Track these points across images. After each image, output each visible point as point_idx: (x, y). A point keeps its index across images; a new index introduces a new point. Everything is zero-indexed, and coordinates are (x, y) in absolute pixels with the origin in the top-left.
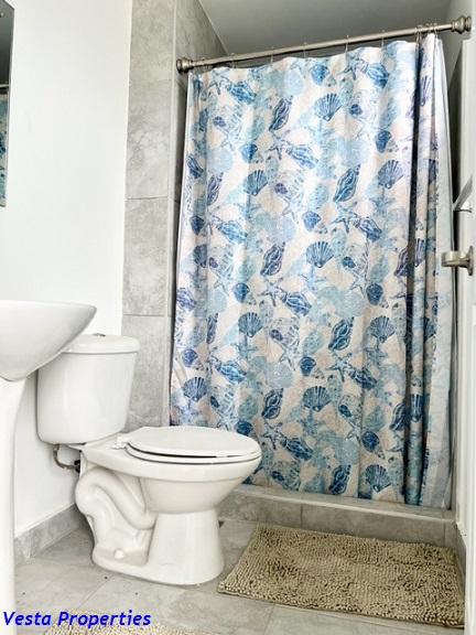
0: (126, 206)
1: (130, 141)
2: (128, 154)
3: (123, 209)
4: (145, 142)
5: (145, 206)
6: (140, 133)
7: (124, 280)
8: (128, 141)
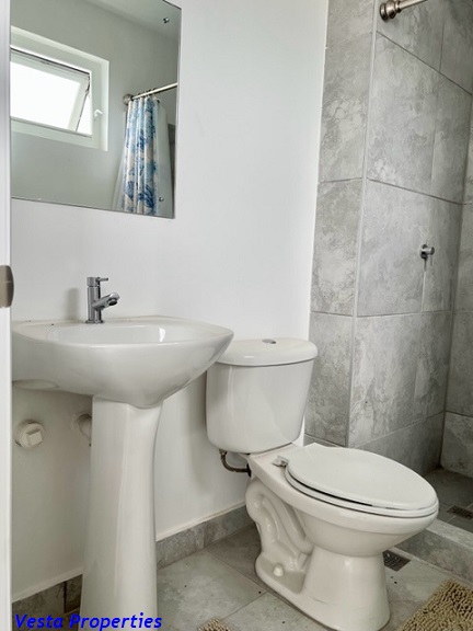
0: (318, 191)
1: (325, 115)
2: (322, 130)
3: (315, 194)
4: (340, 114)
5: (337, 189)
6: (335, 104)
7: (313, 273)
8: (323, 115)
